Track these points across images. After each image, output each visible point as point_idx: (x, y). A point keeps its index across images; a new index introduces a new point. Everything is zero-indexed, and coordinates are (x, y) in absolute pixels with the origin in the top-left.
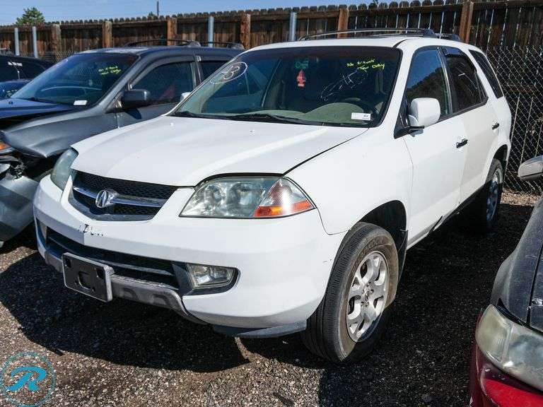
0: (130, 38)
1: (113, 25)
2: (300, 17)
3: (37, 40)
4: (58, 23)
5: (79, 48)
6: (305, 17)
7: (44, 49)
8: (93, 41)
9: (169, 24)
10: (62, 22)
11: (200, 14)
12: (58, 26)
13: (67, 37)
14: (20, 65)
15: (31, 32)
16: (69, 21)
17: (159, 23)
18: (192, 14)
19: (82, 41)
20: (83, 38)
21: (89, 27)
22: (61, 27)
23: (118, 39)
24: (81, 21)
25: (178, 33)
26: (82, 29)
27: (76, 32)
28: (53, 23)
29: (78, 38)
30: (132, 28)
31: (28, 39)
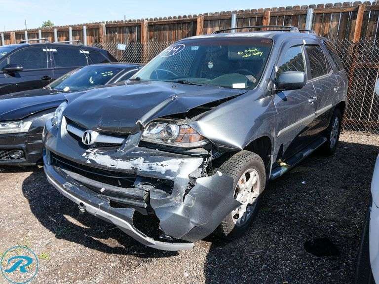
0: (162, 32)
1: (148, 23)
2: (317, 12)
3: (87, 35)
4: (103, 23)
5: (120, 41)
6: (321, 12)
7: (92, 42)
8: (131, 36)
9: (199, 20)
10: (107, 22)
11: (224, 12)
12: (104, 25)
13: (110, 33)
14: (88, 52)
15: (82, 30)
16: (112, 21)
17: (187, 20)
18: (216, 13)
19: (123, 36)
20: (123, 33)
21: (129, 25)
22: (106, 26)
23: (152, 33)
24: (122, 21)
25: (204, 27)
26: (123, 27)
27: (117, 29)
28: (100, 23)
29: (119, 33)
30: (165, 24)
31: (80, 35)
